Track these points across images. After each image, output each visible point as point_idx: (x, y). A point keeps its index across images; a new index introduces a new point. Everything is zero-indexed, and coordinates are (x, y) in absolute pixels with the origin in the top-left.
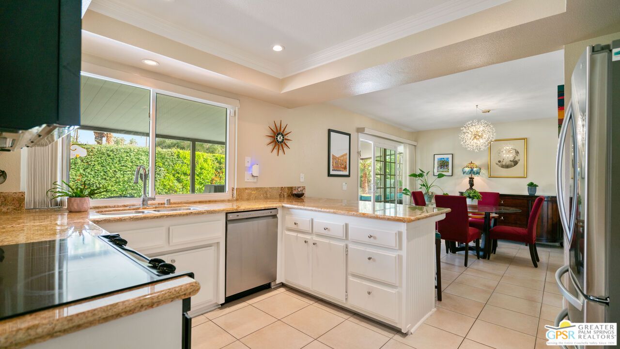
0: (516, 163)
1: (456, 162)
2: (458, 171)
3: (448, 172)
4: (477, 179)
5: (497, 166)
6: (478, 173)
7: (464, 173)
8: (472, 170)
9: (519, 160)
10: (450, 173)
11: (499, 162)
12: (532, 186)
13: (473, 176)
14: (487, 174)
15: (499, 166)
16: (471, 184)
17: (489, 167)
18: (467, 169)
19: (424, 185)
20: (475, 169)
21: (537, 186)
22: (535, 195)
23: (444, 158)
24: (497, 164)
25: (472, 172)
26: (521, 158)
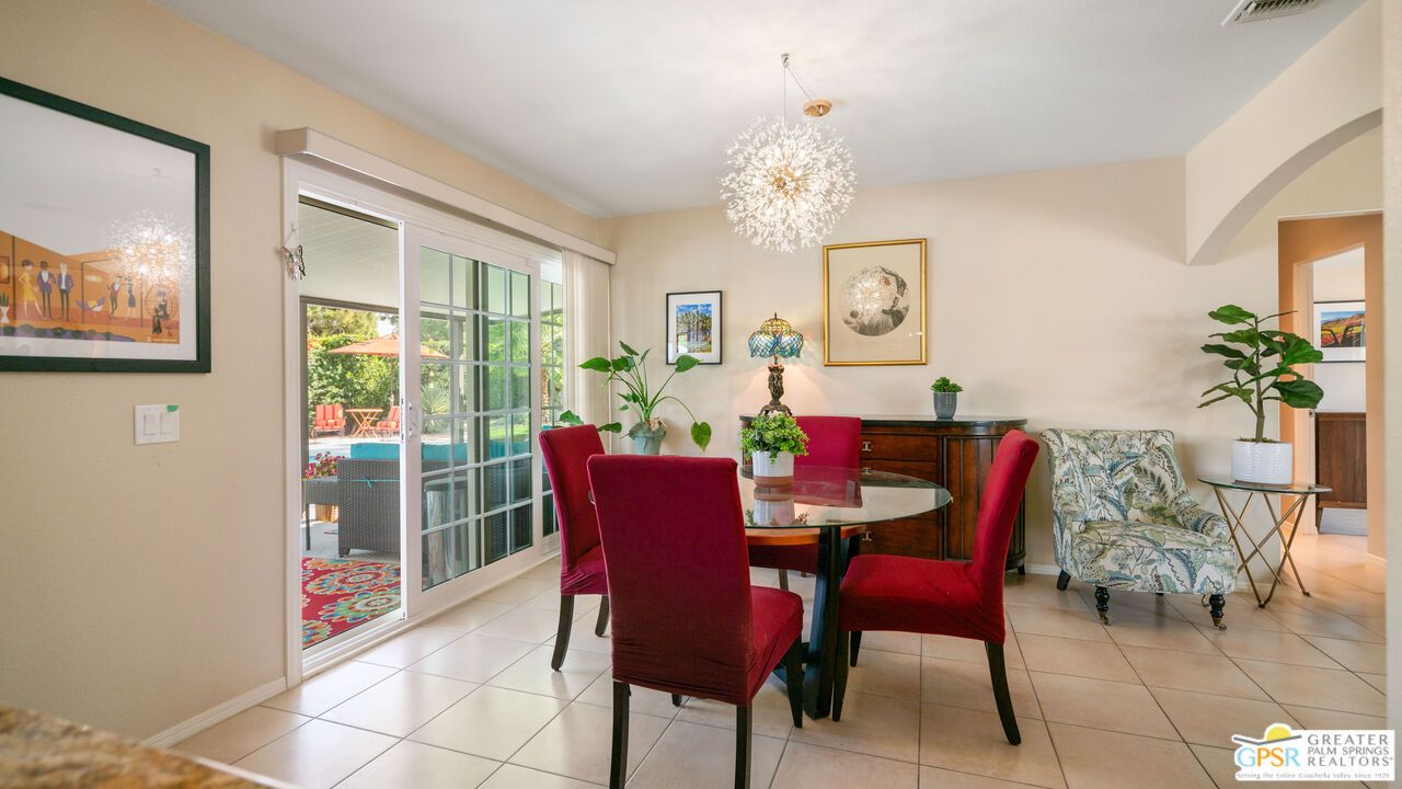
0: (897, 317)
1: (732, 317)
2: (738, 347)
3: (710, 350)
4: (793, 373)
5: (846, 326)
6: (795, 352)
7: (754, 352)
8: (777, 342)
9: (907, 309)
10: (714, 356)
11: (853, 315)
12: (946, 390)
13: (781, 361)
14: (819, 357)
15: (854, 328)
16: (777, 391)
17: (825, 334)
18: (765, 340)
19: (635, 398)
20: (786, 339)
21: (960, 390)
22: (955, 419)
23: (695, 307)
24: (846, 322)
25: (776, 349)
26: (911, 301)
